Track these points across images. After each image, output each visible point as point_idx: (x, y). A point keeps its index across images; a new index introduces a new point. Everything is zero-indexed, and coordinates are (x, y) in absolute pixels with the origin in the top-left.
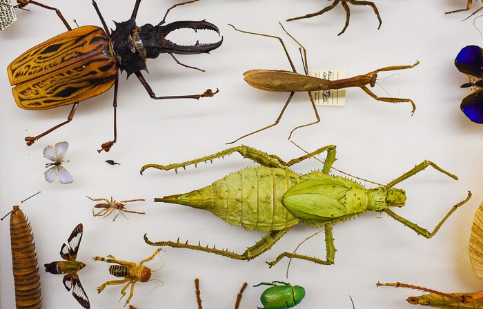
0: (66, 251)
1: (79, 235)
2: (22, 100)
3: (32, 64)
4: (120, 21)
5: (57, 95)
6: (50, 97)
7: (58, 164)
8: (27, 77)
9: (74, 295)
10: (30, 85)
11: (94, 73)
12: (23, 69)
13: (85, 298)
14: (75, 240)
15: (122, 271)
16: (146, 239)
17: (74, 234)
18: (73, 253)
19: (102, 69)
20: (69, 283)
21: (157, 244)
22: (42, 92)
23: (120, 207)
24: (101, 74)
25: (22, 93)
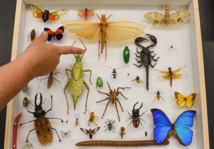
0: (87, 133)
1: (83, 129)
2: (50, 142)
3: (42, 138)
4: (33, 116)
5: (49, 132)
6: (50, 134)
8: (45, 139)
9: (97, 131)
10: (47, 139)
11: (45, 122)
13: (98, 128)
14: (84, 130)
15: (91, 120)
16: (84, 113)
17: (82, 130)
18: (87, 131)
19: (44, 120)
20: (94, 132)
21: (86, 111)
22: (48, 136)
23: (77, 120)
24: (45, 121)
25: (48, 141)
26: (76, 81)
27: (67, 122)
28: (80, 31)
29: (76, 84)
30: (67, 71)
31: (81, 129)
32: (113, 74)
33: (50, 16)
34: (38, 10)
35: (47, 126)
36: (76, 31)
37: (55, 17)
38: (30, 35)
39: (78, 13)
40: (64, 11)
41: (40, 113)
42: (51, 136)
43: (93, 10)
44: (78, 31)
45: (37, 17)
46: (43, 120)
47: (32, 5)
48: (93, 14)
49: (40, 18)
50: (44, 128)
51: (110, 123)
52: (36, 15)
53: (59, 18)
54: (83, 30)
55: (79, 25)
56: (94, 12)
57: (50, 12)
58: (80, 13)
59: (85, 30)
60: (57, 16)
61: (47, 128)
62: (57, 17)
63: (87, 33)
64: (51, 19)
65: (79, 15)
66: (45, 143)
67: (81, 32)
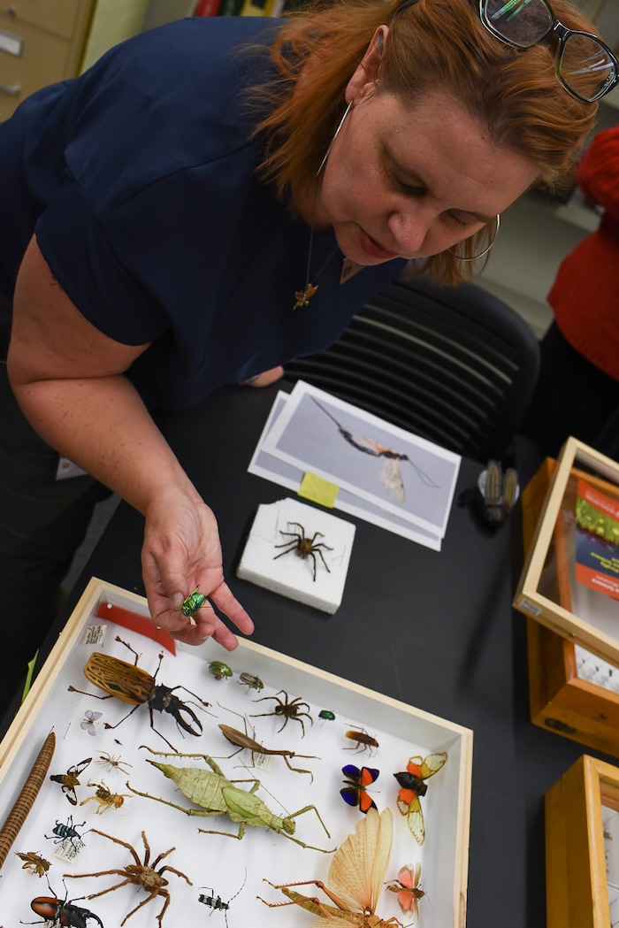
0: (73, 770)
1: (87, 764)
2: (88, 669)
3: (109, 662)
4: (165, 685)
5: (108, 684)
6: (103, 681)
7: (91, 722)
8: (102, 664)
9: (67, 796)
10: (100, 668)
11: (137, 691)
12: (102, 660)
13: (74, 799)
14: (83, 766)
15: (103, 794)
16: (127, 784)
17: (84, 762)
18: (78, 773)
19: (142, 692)
20: (65, 789)
21: (134, 791)
22: (103, 676)
23: (115, 764)
24: (139, 694)
25: (92, 667)
26: (222, 790)
27: (118, 742)
28: (358, 847)
29: (213, 786)
30: (253, 783)
31: (89, 760)
32: (215, 898)
33: (408, 792)
34: (428, 771)
35: (124, 690)
36: (359, 837)
37: (407, 804)
38: (364, 733)
39: (410, 868)
40: (420, 835)
41: (164, 699)
42: (96, 682)
43: (415, 912)
44: (359, 843)
45: (410, 763)
46: (145, 691)
47: (444, 762)
48: (405, 907)
49: (408, 767)
50: (126, 680)
51: (76, 834)
52: (418, 762)
53: (402, 813)
54: (359, 856)
55: (377, 851)
56: (409, 913)
57: (421, 797)
58: (411, 872)
59: (360, 862)
60: (409, 812)
61: (122, 688)
62: (405, 809)
63: (351, 864)
64: (400, 792)
65: (405, 869)
66: (93, 659)
67: (354, 849)
